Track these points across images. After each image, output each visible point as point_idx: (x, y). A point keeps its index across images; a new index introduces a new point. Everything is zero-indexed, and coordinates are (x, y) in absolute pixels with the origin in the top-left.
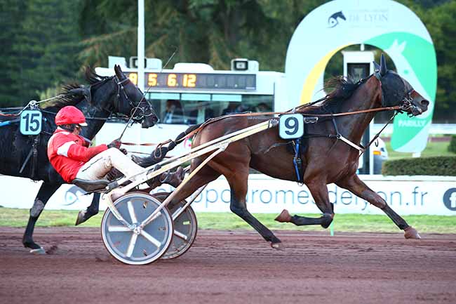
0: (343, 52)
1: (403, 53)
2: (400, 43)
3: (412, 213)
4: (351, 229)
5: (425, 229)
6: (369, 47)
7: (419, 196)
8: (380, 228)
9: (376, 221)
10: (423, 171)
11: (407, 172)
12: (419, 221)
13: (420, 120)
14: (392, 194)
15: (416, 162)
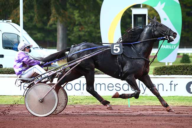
0: (131, 9)
1: (163, 9)
2: (162, 3)
3: (170, 96)
4: (138, 104)
5: (178, 104)
6: (145, 6)
7: (173, 86)
8: (153, 103)
9: (151, 99)
10: (175, 72)
11: (167, 73)
12: (174, 99)
13: (173, 45)
14: (158, 85)
15: (171, 68)
